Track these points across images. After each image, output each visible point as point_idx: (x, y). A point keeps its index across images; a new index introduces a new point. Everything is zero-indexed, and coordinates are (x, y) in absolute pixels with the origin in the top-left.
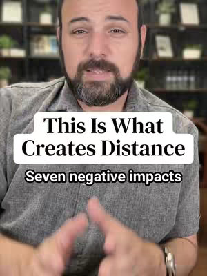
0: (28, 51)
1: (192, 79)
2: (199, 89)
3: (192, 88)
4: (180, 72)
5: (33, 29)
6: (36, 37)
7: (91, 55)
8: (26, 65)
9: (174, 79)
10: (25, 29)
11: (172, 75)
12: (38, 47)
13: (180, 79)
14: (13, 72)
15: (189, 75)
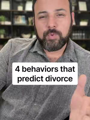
0: (13, 22)
1: (84, 34)
2: (87, 39)
3: (84, 38)
4: (79, 31)
5: (15, 13)
6: (16, 16)
7: (49, 27)
8: (12, 28)
9: (76, 34)
10: (11, 12)
11: (75, 33)
12: (17, 21)
13: (78, 34)
14: (6, 32)
15: (82, 33)
